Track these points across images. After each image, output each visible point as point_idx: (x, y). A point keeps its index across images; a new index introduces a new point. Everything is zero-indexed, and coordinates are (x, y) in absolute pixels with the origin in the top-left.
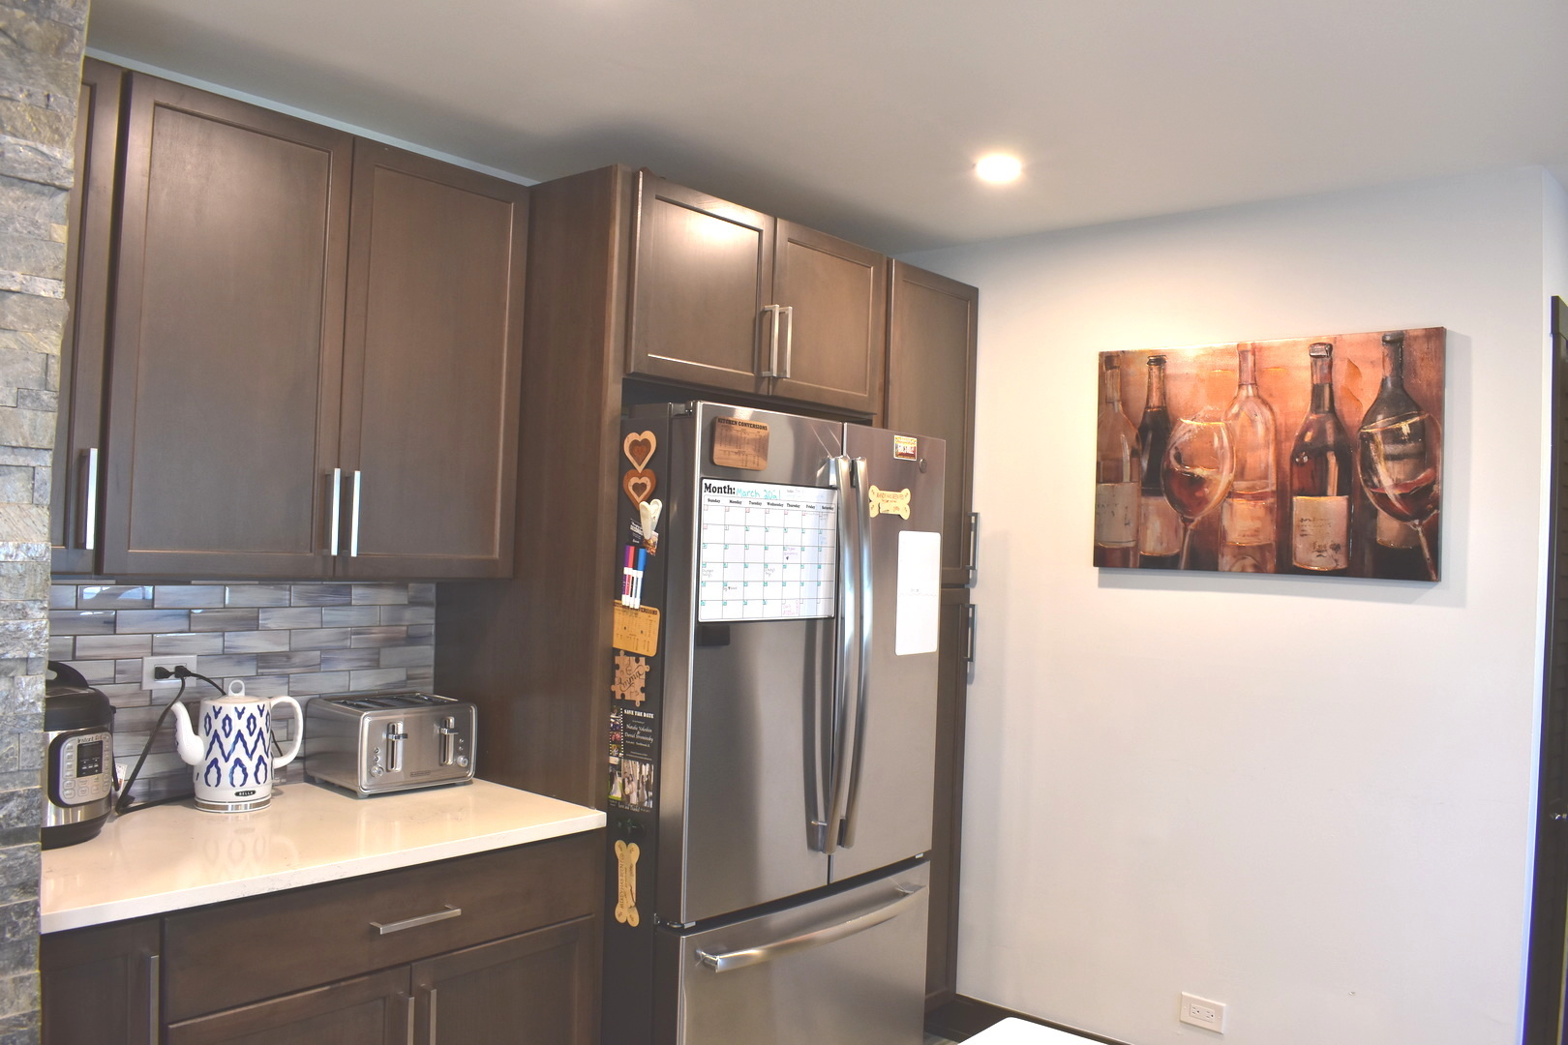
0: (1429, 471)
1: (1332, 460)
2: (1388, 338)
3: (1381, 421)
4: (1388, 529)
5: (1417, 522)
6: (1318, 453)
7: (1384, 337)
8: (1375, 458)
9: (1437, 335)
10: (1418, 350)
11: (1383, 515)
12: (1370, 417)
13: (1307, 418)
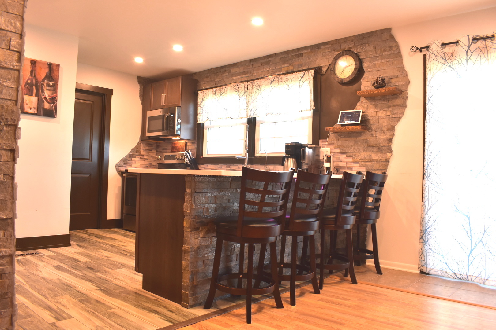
0: (55, 94)
1: (34, 88)
2: (48, 64)
3: (46, 81)
4: (47, 105)
5: (53, 104)
6: (31, 85)
7: (47, 63)
8: (44, 89)
9: (58, 66)
10: (55, 68)
11: (45, 102)
12: (44, 80)
13: (29, 77)
